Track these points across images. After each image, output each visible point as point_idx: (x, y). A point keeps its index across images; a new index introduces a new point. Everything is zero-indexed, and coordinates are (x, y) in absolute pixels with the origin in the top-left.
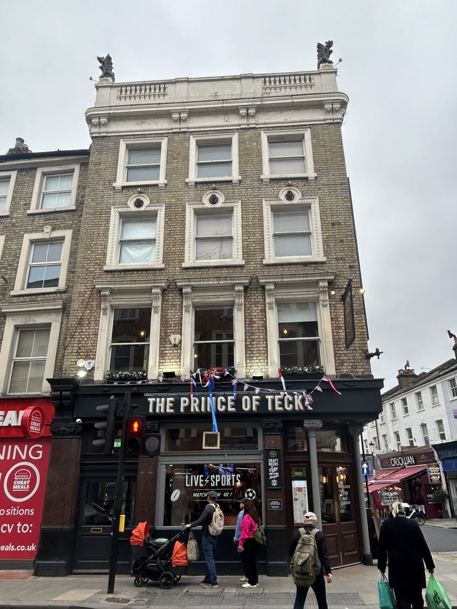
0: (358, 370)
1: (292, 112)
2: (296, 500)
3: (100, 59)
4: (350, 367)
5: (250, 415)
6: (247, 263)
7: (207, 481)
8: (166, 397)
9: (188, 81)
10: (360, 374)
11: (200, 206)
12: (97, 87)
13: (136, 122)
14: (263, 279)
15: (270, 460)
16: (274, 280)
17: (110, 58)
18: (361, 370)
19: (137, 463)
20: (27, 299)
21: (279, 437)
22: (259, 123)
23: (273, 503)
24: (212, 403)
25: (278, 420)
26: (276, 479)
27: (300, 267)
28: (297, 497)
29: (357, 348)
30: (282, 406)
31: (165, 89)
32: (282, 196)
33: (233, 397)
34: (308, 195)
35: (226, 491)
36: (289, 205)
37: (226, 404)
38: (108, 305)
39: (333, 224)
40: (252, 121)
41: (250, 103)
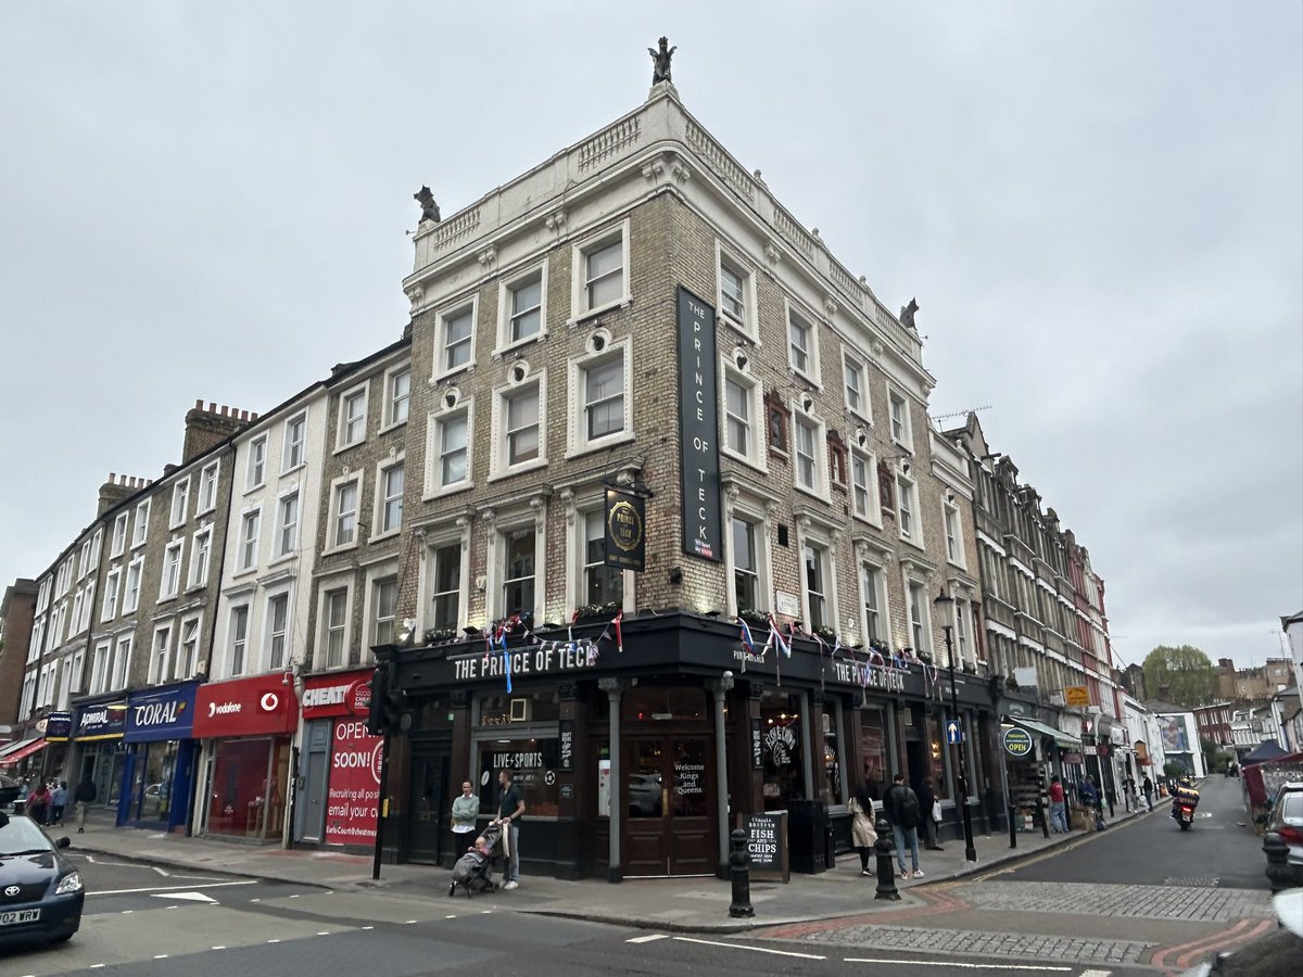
0: (661, 602)
1: (610, 196)
2: (602, 785)
3: (416, 196)
4: (652, 599)
5: (543, 675)
6: (551, 461)
7: (512, 761)
8: (470, 659)
9: (499, 192)
10: (663, 606)
11: (505, 389)
12: (416, 241)
13: (449, 280)
14: (556, 484)
15: (564, 734)
16: (569, 483)
17: (428, 189)
18: (664, 601)
19: (451, 741)
20: (382, 545)
21: (573, 704)
22: (570, 231)
23: (566, 789)
24: (509, 664)
25: (572, 681)
26: (569, 758)
27: (605, 455)
28: (603, 782)
29: (663, 568)
30: (573, 661)
31: (478, 213)
32: (590, 346)
33: (551, 652)
34: (621, 335)
35: (529, 774)
36: (599, 357)
37: (520, 663)
38: (425, 546)
39: (648, 374)
40: (563, 231)
41: (554, 207)
